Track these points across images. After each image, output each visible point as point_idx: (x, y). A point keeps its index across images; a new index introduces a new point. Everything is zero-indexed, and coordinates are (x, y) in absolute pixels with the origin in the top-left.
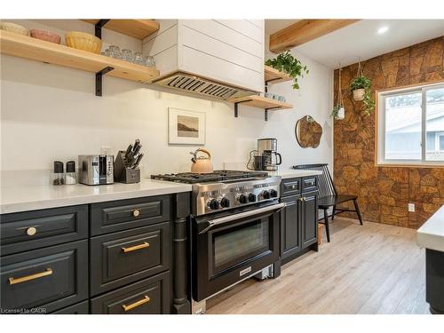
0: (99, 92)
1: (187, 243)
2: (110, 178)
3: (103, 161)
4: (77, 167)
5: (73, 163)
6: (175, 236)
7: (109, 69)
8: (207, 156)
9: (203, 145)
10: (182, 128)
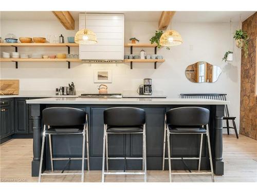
0: (69, 67)
2: (65, 93)
3: (63, 88)
8: (106, 87)
9: (111, 83)
10: (100, 76)
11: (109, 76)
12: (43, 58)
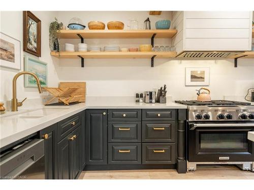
0: (152, 65)
1: (185, 133)
2: (154, 101)
3: (151, 93)
4: (144, 96)
5: (142, 94)
6: (178, 129)
7: (155, 56)
8: (208, 92)
9: (208, 86)
10: (194, 77)
11: (206, 76)
12: (120, 51)
